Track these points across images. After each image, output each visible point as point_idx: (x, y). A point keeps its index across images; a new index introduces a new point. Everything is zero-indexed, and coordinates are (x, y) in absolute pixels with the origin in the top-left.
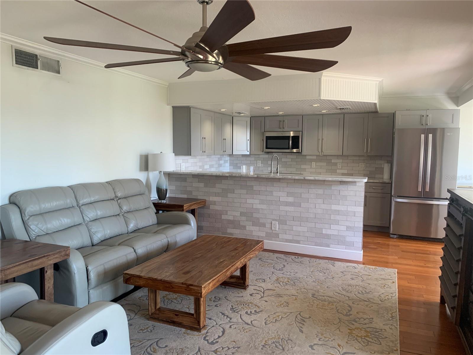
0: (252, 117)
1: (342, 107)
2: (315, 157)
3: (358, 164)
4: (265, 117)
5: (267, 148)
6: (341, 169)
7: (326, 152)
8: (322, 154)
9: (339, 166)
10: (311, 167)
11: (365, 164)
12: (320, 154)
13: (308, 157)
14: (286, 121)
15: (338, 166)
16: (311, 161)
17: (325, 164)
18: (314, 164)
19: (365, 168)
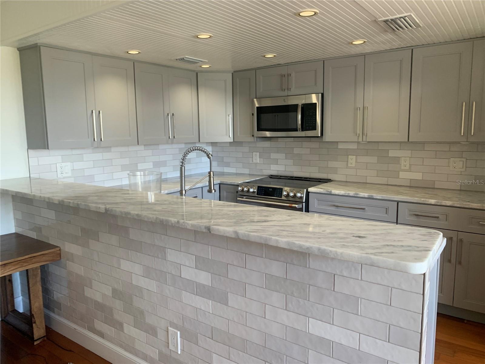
0: (235, 72)
1: (391, 17)
2: (355, 146)
3: (447, 160)
4: (256, 69)
5: (259, 129)
6: (410, 170)
7: (372, 136)
8: (364, 140)
9: (405, 164)
10: (347, 164)
11: (464, 160)
12: (360, 140)
13: (340, 146)
14: (293, 75)
15: (402, 162)
16: (347, 153)
17: (374, 159)
18: (352, 160)
19: (464, 170)
